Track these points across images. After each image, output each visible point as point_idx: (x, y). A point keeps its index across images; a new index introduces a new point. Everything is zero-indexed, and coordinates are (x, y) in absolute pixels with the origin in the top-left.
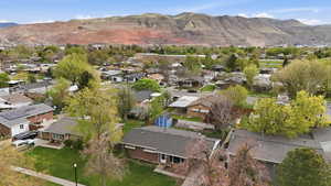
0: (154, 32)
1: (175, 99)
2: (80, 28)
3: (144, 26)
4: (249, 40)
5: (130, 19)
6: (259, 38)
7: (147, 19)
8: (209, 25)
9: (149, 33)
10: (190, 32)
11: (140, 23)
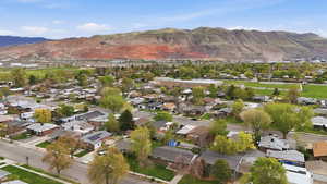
0: (171, 47)
1: (182, 126)
2: (102, 43)
3: (162, 41)
4: (265, 54)
5: (148, 34)
6: (276, 52)
7: (165, 34)
8: (226, 39)
9: (166, 48)
10: (207, 46)
11: (158, 38)
